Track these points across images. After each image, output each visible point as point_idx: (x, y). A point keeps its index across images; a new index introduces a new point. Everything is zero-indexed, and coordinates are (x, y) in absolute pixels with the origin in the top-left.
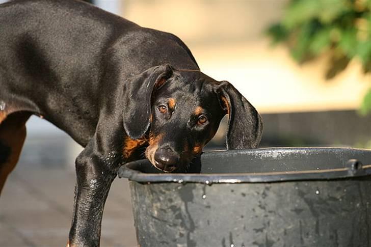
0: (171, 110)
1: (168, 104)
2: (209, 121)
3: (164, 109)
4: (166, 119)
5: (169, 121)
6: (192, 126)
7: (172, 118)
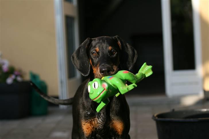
0: (98, 53)
1: (96, 51)
2: (117, 52)
3: (95, 54)
4: (98, 57)
5: (100, 57)
6: (111, 56)
7: (100, 56)
